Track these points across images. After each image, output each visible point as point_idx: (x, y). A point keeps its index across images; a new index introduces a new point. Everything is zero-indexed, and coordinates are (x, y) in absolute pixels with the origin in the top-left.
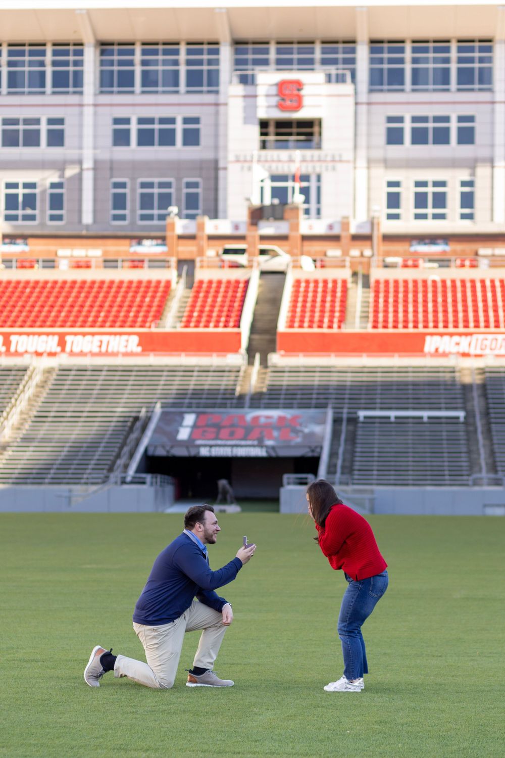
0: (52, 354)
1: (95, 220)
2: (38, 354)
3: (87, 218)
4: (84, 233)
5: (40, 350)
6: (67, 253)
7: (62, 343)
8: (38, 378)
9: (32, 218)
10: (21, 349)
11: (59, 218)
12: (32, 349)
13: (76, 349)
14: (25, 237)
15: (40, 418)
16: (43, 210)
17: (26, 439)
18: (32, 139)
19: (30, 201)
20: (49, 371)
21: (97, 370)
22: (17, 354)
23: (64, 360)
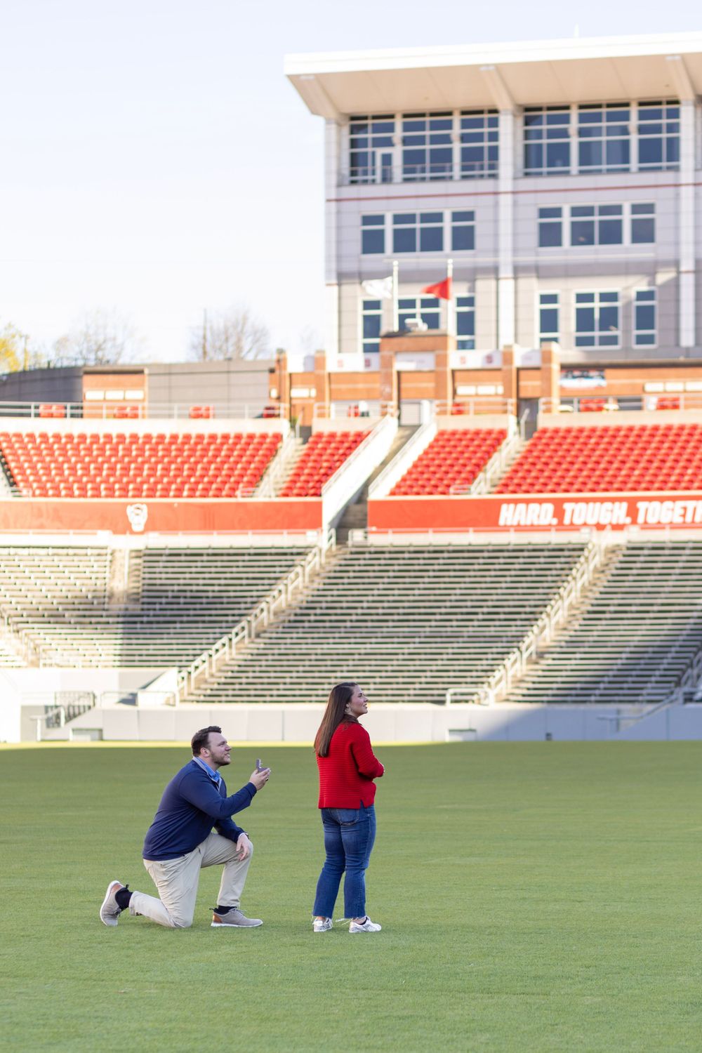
0: (618, 527)
1: (697, 343)
2: (600, 527)
3: (687, 339)
4: (682, 359)
5: (603, 522)
6: (656, 386)
7: (633, 512)
8: (597, 561)
9: (613, 340)
10: (577, 521)
11: (649, 340)
12: (592, 521)
13: (652, 520)
14: (600, 368)
15: (595, 614)
16: (626, 330)
17: (573, 643)
18: (611, 234)
19: (609, 318)
20: (613, 550)
21: (678, 547)
22: (573, 527)
23: (634, 535)
